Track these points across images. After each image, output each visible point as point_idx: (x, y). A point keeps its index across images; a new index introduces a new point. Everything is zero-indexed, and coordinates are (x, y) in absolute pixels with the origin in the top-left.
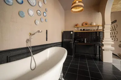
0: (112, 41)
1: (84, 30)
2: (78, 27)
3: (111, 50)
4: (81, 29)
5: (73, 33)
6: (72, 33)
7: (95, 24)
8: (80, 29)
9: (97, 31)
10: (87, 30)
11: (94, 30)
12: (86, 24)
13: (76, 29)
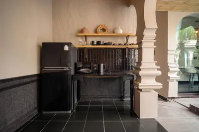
0: (158, 69)
1: (98, 43)
2: (86, 36)
3: (156, 90)
4: (93, 42)
5: (70, 48)
6: (66, 48)
7: (121, 32)
8: (90, 40)
9: (125, 47)
10: (105, 44)
11: (119, 45)
12: (104, 30)
13: (81, 40)
